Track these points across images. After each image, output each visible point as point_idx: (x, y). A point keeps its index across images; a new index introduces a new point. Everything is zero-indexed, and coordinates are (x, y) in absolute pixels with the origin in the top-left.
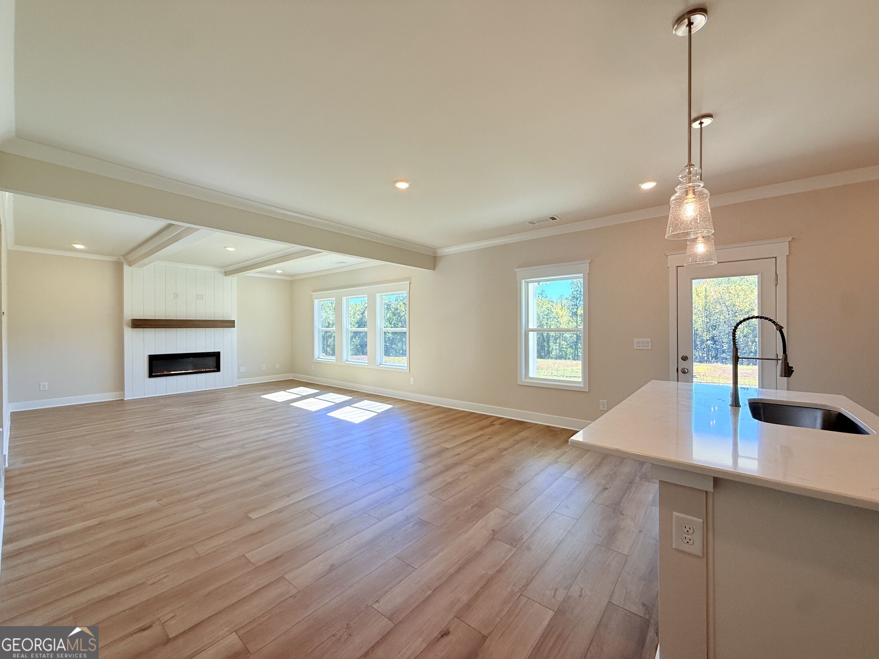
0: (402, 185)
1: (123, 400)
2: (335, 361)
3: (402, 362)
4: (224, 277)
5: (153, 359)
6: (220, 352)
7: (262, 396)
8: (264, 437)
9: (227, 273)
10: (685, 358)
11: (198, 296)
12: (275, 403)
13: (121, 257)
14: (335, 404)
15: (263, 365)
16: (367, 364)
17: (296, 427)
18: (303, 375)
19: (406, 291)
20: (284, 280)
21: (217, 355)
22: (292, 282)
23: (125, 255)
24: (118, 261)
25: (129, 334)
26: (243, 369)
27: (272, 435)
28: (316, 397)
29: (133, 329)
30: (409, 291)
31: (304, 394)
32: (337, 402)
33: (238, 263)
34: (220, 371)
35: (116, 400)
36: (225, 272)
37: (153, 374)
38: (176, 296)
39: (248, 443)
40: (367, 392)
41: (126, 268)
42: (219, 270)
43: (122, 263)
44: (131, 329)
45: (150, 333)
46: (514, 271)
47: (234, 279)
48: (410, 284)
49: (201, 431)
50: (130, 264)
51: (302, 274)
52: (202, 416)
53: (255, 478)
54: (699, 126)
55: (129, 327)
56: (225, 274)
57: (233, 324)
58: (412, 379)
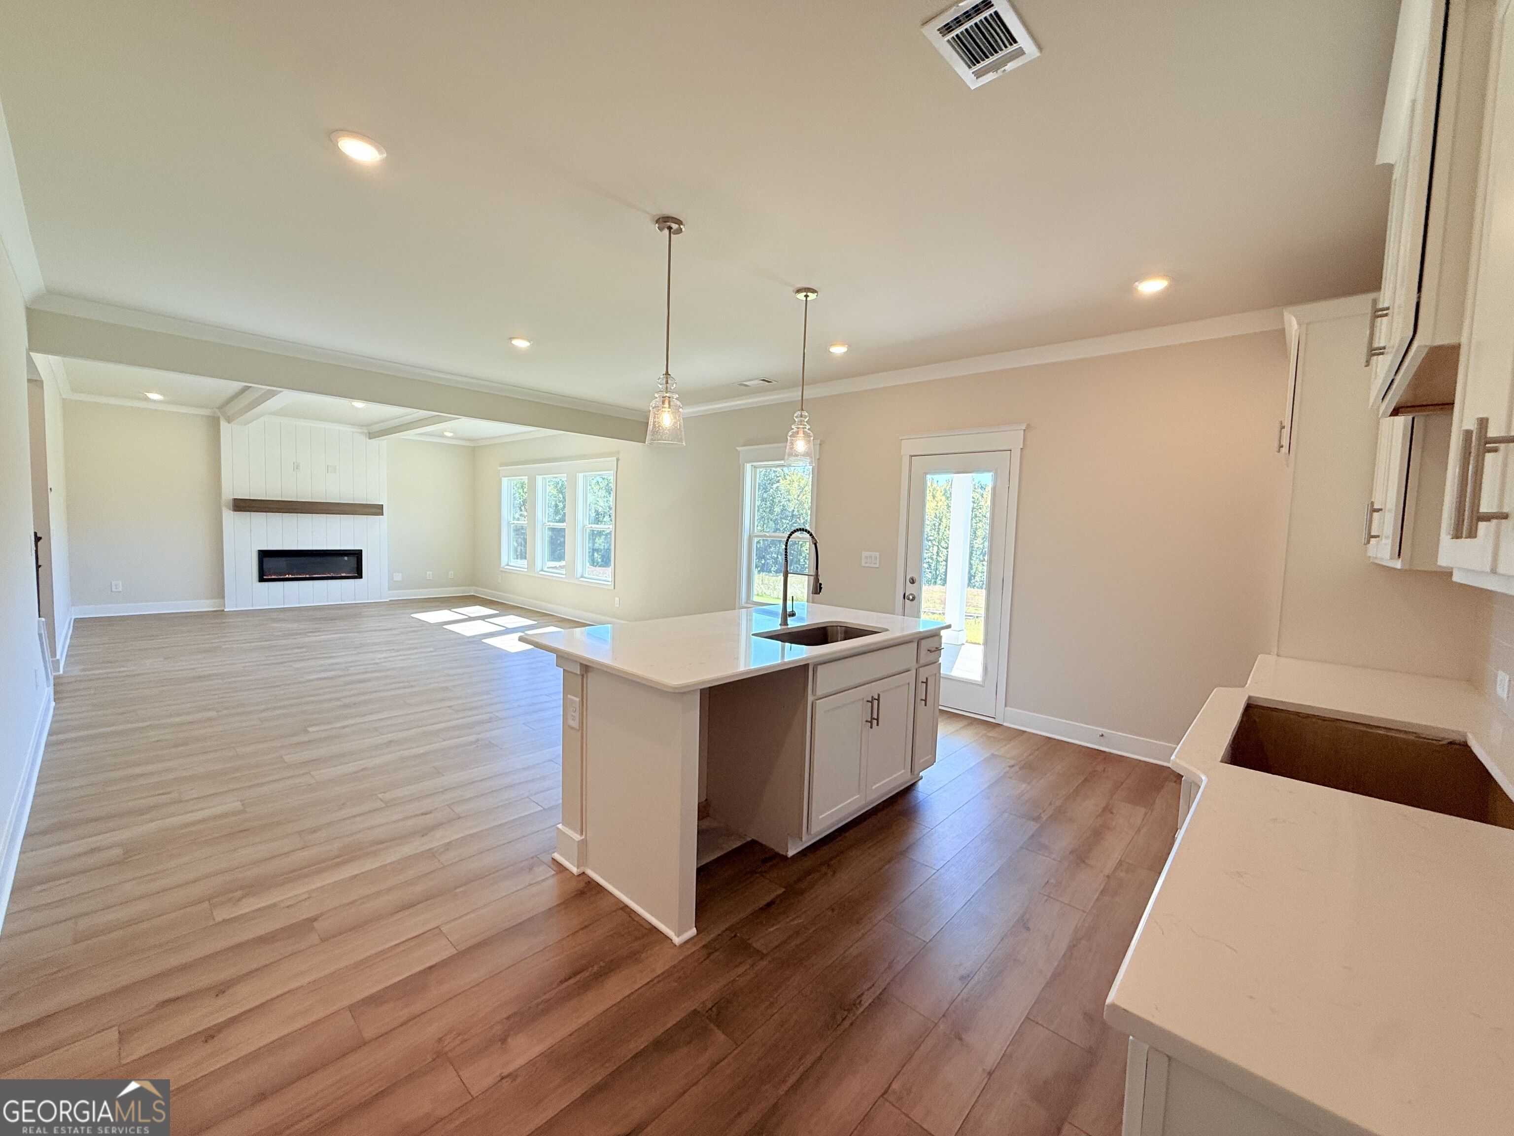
0: (521, 344)
1: (223, 611)
2: (526, 570)
3: (605, 575)
4: (368, 440)
5: (264, 555)
6: (361, 550)
7: (413, 615)
8: (379, 661)
9: (372, 435)
10: (913, 581)
11: (329, 468)
12: (424, 623)
13: (217, 410)
14: (504, 628)
15: (428, 573)
16: (564, 576)
17: (431, 652)
18: (492, 590)
19: (612, 472)
20: (463, 446)
21: (357, 555)
22: (474, 449)
23: (221, 407)
24: (211, 415)
25: (231, 520)
26: (398, 577)
27: (390, 659)
28: (486, 620)
29: (235, 513)
30: (617, 472)
31: (472, 615)
32: (509, 627)
33: (387, 420)
34: (361, 578)
35: (215, 611)
36: (369, 433)
37: (265, 577)
38: (297, 467)
39: (351, 666)
40: (562, 616)
41: (223, 424)
42: (360, 430)
43: (218, 419)
44: (232, 512)
45: (259, 519)
46: (737, 450)
47: (383, 442)
48: (617, 462)
49: (304, 650)
50: (229, 420)
51: (489, 438)
52: (317, 634)
53: (339, 699)
54: (805, 299)
55: (230, 510)
56: (369, 436)
57: (381, 511)
58: (617, 599)
